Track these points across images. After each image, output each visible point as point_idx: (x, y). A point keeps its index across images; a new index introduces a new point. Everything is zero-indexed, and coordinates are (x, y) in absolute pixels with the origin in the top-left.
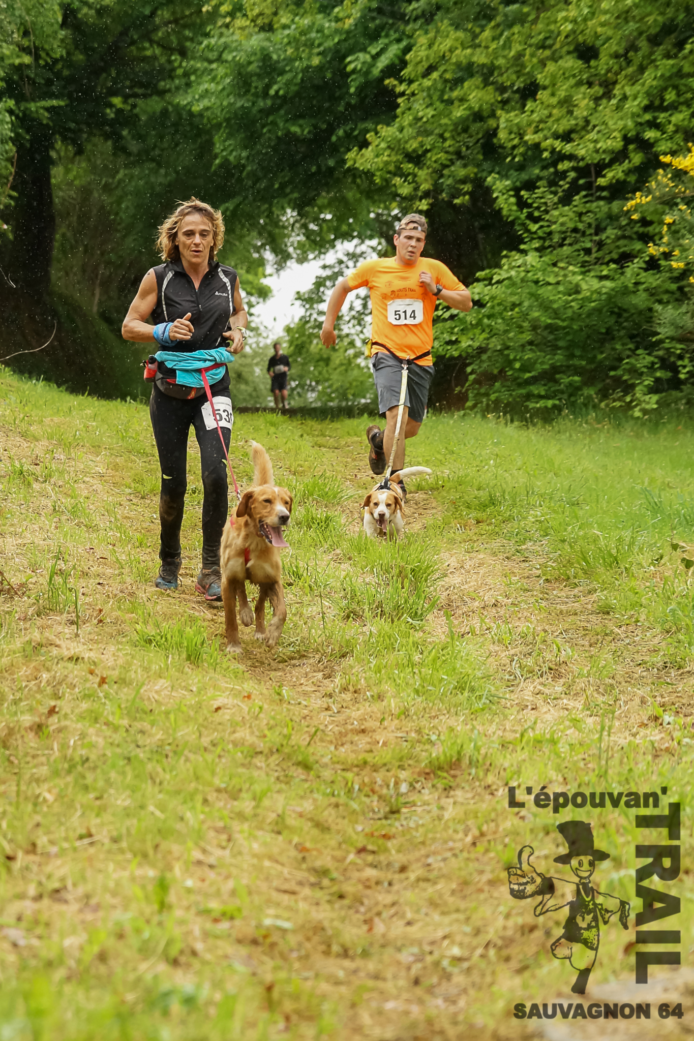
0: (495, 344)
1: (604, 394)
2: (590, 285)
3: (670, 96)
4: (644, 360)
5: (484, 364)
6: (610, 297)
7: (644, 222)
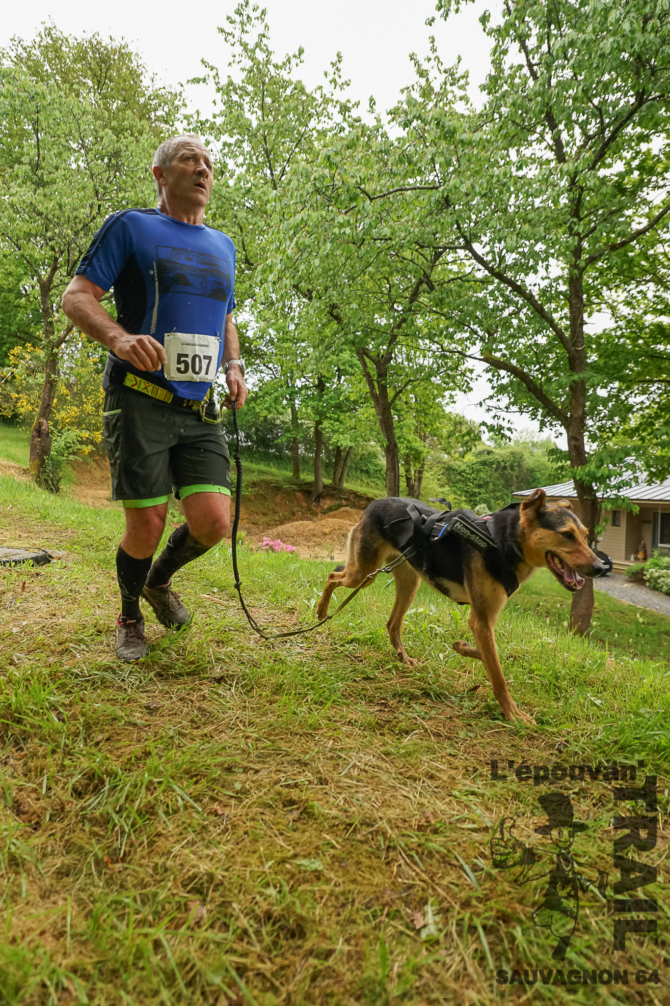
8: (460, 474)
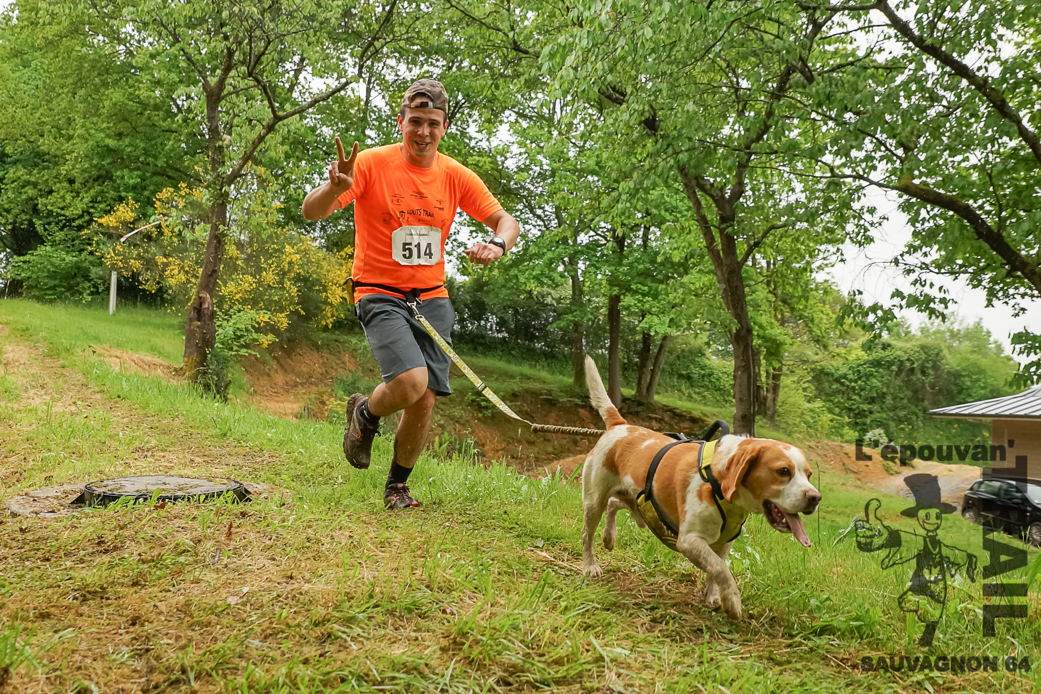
0: (34, 276)
1: (72, 295)
2: (69, 258)
3: (99, 199)
4: (87, 284)
5: (30, 282)
6: (76, 262)
7: (89, 239)
8: (837, 380)
